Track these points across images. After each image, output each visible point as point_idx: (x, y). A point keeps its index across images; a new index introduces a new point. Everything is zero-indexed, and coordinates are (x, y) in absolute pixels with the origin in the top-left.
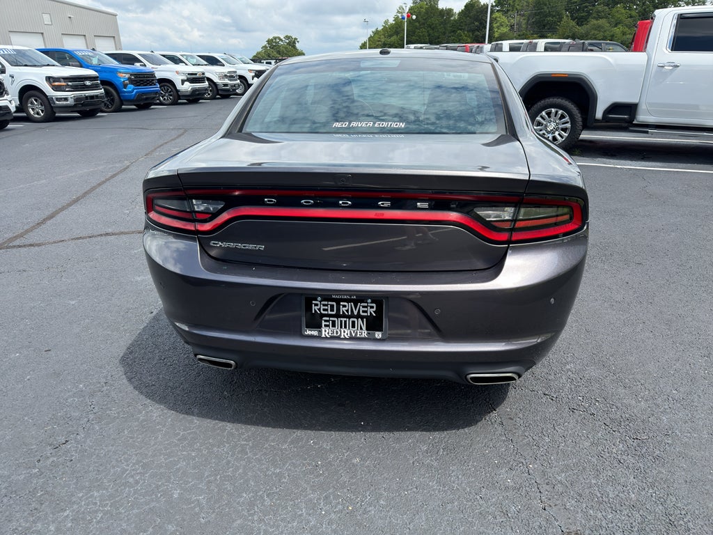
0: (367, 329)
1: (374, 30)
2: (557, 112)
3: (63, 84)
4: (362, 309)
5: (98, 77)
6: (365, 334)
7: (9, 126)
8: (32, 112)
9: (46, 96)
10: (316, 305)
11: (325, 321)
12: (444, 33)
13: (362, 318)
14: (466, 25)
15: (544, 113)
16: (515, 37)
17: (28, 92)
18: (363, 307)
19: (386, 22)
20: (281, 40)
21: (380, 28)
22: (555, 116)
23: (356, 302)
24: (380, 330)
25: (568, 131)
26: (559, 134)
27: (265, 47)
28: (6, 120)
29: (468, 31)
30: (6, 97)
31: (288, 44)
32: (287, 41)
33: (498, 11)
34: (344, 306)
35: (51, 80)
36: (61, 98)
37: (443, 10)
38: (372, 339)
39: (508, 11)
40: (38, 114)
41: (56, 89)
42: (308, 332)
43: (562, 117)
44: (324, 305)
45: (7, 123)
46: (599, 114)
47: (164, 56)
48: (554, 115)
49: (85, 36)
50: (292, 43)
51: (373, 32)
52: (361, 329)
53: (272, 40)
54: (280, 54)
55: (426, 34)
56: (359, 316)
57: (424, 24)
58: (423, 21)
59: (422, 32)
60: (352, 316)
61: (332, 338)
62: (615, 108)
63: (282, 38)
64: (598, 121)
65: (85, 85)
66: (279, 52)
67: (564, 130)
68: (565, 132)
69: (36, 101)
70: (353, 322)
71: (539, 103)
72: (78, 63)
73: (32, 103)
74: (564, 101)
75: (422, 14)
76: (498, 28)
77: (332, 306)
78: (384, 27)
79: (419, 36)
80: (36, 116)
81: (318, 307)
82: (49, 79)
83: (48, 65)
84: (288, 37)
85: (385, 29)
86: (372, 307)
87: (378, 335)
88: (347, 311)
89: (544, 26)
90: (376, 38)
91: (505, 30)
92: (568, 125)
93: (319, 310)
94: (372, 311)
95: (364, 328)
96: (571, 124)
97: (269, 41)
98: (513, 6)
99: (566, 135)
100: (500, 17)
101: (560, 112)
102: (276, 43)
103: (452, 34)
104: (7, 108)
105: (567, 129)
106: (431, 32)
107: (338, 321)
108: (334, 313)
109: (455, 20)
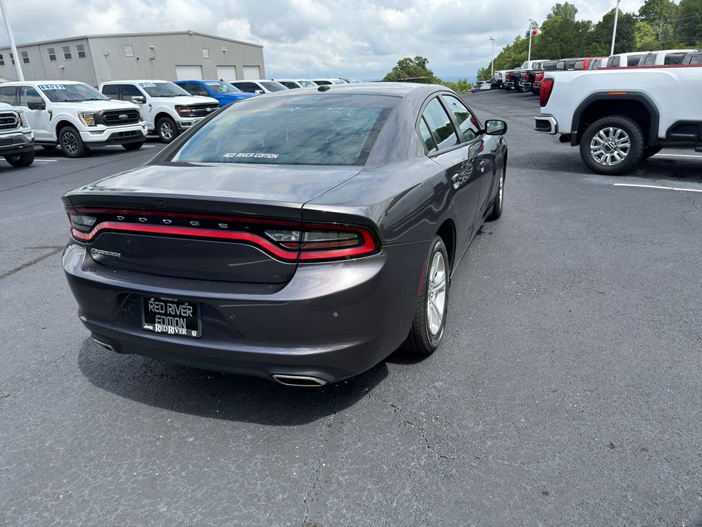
0: (187, 328)
1: (505, 47)
2: (615, 131)
3: (189, 111)
4: (183, 310)
5: (218, 104)
6: (184, 331)
7: (144, 146)
8: (163, 135)
9: (174, 121)
10: (151, 304)
11: (158, 318)
12: (579, 46)
13: (183, 317)
14: (603, 37)
15: (601, 132)
16: (658, 47)
17: (162, 117)
18: (184, 309)
19: (518, 38)
20: (411, 61)
21: (511, 44)
22: (614, 135)
23: (178, 304)
24: (196, 329)
25: (628, 151)
26: (618, 154)
27: (396, 68)
28: (139, 142)
29: (604, 43)
30: (140, 123)
31: (418, 65)
32: (417, 62)
33: (642, 20)
34: (170, 307)
35: (179, 108)
36: (185, 123)
37: (578, 22)
38: (189, 337)
39: (654, 19)
40: (168, 136)
41: (182, 115)
42: (146, 327)
43: (621, 136)
44: (157, 305)
45: (141, 144)
46: (662, 133)
47: (282, 83)
48: (612, 133)
49: (235, 66)
50: (422, 63)
51: (504, 49)
52: (183, 327)
53: (403, 61)
54: (409, 75)
55: (558, 48)
56: (180, 316)
57: (557, 38)
58: (556, 35)
59: (554, 47)
60: (176, 316)
61: (162, 333)
62: (680, 126)
63: (412, 59)
64: (661, 139)
65: (206, 111)
66: (408, 73)
67: (624, 149)
68: (625, 152)
69: (167, 125)
70: (177, 321)
71: (596, 122)
72: (206, 93)
73: (164, 127)
74: (622, 119)
75: (556, 28)
76: (641, 37)
77: (162, 306)
78: (516, 43)
79: (551, 51)
80: (166, 138)
81: (153, 306)
82: (178, 107)
83: (180, 95)
84: (418, 58)
85: (516, 45)
86: (189, 309)
87: (194, 333)
88: (172, 311)
89: (695, 33)
90: (506, 55)
91: (649, 39)
92: (628, 145)
93: (153, 308)
94: (189, 313)
95: (185, 327)
96: (631, 143)
97: (400, 63)
98: (661, 14)
99: (626, 154)
100: (644, 27)
101: (619, 131)
102: (406, 64)
103: (587, 47)
104: (140, 132)
105: (626, 148)
106: (564, 45)
107: (166, 319)
108: (163, 312)
109: (591, 33)
